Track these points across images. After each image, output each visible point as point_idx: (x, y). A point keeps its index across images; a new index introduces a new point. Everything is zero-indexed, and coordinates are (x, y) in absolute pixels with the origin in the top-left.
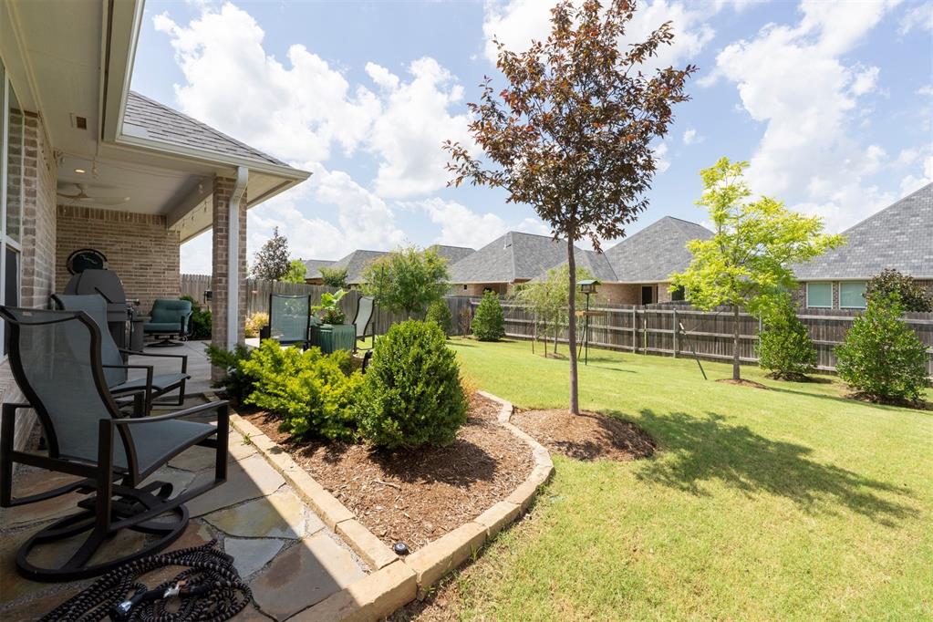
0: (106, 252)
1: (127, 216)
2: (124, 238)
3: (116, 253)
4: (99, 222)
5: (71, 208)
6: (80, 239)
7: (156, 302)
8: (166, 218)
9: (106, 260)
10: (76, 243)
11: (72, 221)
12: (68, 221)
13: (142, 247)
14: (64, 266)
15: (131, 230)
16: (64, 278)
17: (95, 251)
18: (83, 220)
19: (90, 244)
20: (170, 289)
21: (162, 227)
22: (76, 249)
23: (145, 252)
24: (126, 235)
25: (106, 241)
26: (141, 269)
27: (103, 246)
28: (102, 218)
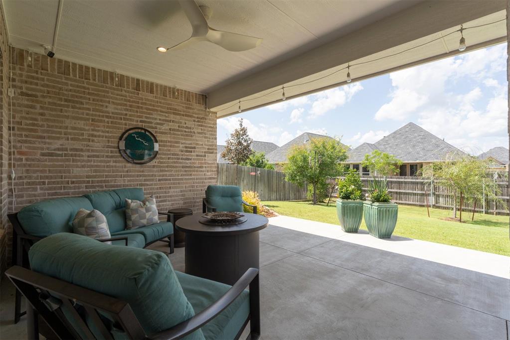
0: (156, 133)
1: (173, 92)
2: (172, 117)
3: (165, 133)
4: (150, 97)
5: (122, 76)
6: (130, 115)
7: (209, 188)
8: (206, 98)
9: (156, 141)
10: (128, 119)
11: (123, 93)
12: (119, 93)
13: (187, 128)
14: (114, 147)
15: (177, 108)
16: (116, 162)
17: (146, 130)
18: (134, 93)
19: (141, 121)
20: (209, 173)
21: (203, 107)
22: (128, 127)
23: (189, 134)
24: (174, 113)
25: (156, 119)
26: (187, 151)
27: (154, 125)
28: (152, 92)
